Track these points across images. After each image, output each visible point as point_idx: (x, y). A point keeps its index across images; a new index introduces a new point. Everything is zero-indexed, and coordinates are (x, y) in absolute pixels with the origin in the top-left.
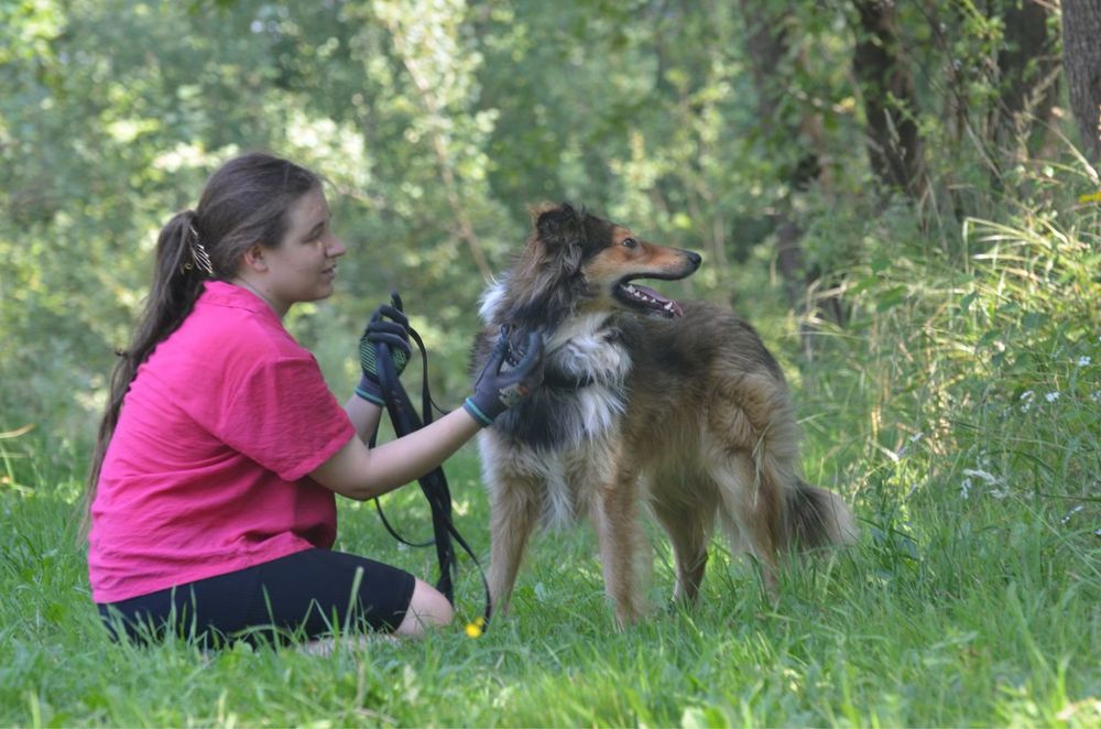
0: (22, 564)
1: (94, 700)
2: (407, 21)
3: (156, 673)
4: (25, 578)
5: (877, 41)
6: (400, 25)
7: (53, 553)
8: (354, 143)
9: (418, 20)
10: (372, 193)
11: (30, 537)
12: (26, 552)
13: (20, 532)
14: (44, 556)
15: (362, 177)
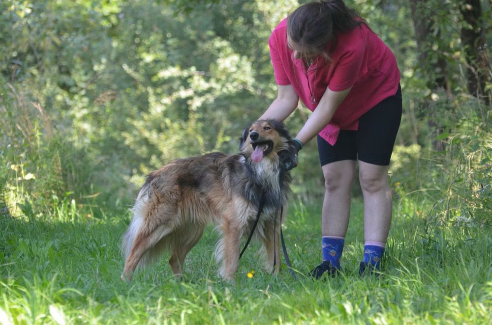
0: (93, 250)
1: (114, 300)
2: (272, 11)
3: (138, 291)
4: (94, 256)
5: (471, 27)
6: (269, 13)
7: (105, 245)
8: (247, 66)
9: (277, 11)
10: (256, 88)
11: (96, 240)
12: (95, 245)
13: (93, 237)
14: (101, 247)
15: (250, 81)
